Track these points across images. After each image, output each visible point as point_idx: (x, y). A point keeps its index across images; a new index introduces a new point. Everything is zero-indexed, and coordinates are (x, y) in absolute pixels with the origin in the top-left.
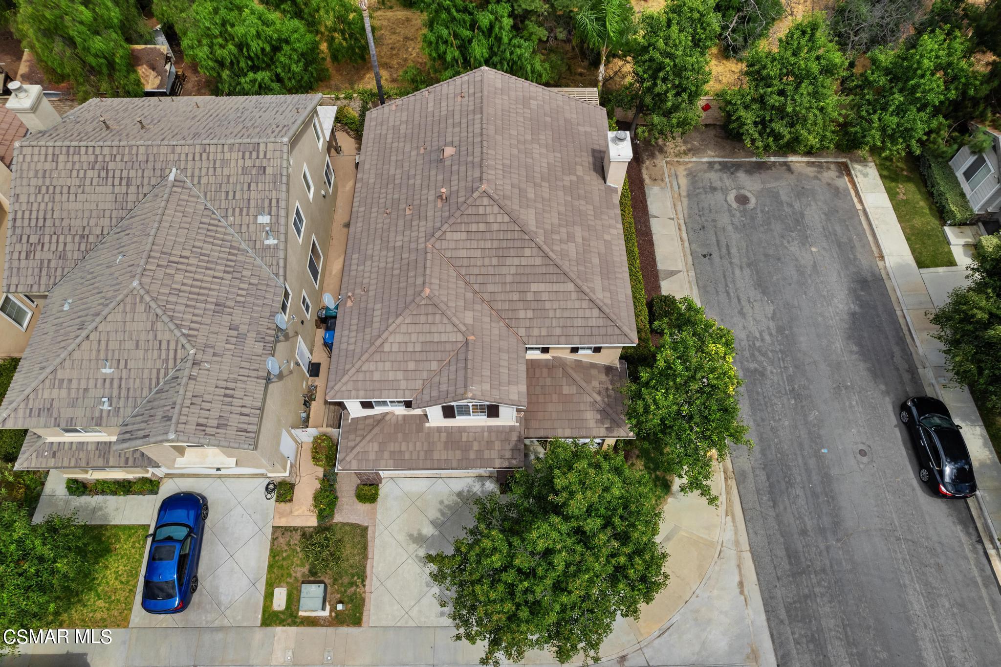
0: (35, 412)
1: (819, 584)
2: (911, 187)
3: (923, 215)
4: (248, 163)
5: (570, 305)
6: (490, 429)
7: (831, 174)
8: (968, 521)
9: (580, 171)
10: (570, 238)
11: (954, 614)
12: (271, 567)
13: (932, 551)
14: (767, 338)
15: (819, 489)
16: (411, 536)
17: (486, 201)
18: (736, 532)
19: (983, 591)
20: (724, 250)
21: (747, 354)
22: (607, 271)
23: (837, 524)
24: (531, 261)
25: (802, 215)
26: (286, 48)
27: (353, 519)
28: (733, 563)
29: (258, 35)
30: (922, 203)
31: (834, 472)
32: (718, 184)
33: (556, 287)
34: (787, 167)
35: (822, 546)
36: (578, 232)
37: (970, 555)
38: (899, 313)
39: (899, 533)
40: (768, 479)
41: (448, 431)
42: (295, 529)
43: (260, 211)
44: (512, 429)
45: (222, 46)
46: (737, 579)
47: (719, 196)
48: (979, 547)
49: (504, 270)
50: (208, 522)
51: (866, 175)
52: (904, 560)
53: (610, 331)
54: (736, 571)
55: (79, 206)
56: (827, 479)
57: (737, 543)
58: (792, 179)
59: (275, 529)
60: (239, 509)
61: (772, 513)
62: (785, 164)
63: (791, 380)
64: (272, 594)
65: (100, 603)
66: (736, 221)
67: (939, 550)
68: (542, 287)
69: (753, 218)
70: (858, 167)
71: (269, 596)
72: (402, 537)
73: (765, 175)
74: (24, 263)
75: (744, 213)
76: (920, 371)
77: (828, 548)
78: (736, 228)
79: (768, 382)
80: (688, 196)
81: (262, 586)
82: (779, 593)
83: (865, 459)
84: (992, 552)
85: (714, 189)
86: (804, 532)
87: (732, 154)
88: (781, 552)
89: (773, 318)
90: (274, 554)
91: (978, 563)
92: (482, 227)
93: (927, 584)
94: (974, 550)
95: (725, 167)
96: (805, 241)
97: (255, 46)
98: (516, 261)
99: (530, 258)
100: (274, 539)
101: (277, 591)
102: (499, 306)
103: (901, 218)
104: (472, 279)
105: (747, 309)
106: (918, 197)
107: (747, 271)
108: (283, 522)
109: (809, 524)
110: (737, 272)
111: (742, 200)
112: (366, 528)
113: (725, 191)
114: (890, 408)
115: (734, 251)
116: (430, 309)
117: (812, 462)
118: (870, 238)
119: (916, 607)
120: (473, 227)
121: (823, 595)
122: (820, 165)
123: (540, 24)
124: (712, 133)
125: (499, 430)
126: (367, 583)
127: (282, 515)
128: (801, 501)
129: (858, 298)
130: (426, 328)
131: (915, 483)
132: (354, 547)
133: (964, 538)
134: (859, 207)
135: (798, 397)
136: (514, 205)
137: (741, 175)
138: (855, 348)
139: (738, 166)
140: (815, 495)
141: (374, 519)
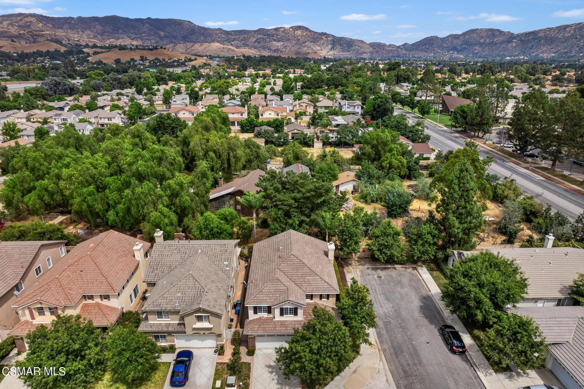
0: (155, 306)
1: (415, 379)
2: (438, 272)
3: (443, 279)
4: (222, 249)
5: (318, 282)
6: (295, 321)
7: (410, 270)
8: (467, 361)
9: (320, 254)
10: (318, 267)
11: (465, 387)
12: (215, 374)
13: (456, 369)
14: (391, 313)
15: (413, 353)
16: (266, 366)
17: (292, 256)
18: (384, 366)
19: (475, 380)
20: (374, 290)
21: (384, 317)
22: (329, 276)
23: (420, 362)
24: (306, 271)
25: (401, 281)
26: (225, 233)
27: (245, 361)
28: (384, 374)
29: (217, 227)
30: (442, 276)
31: (418, 348)
32: (371, 273)
33: (314, 278)
34: (395, 269)
35: (416, 369)
36: (320, 267)
37: (469, 370)
38: (437, 306)
39: (443, 365)
40: (394, 350)
41: (281, 322)
42: (225, 363)
43: (225, 261)
44: (302, 321)
45: (204, 231)
46: (385, 379)
47: (371, 276)
48: (472, 368)
49: (298, 273)
50: (193, 361)
51: (422, 270)
52: (446, 372)
53: (331, 289)
54: (385, 376)
55: (170, 259)
56: (415, 350)
57: (384, 369)
58: (397, 272)
59: (217, 363)
60: (205, 358)
61: (396, 360)
62: (394, 268)
63: (400, 324)
64: (215, 383)
65: (153, 385)
66: (378, 283)
67: (458, 369)
68: (309, 278)
69: (383, 282)
70: (419, 268)
71: (214, 383)
72: (263, 366)
73: (387, 271)
74: (150, 274)
75: (380, 281)
76: (446, 321)
77: (418, 369)
78: (378, 285)
79: (392, 325)
80: (361, 276)
81: (212, 380)
82: (401, 382)
83: (429, 345)
84: (476, 369)
85: (369, 275)
86: (409, 365)
87: (375, 265)
88: (401, 371)
89: (392, 308)
90: (217, 370)
91: (472, 372)
92: (291, 263)
93: (454, 379)
94: (470, 369)
95: (373, 269)
96: (402, 287)
97: (215, 230)
98: (302, 271)
99: (306, 270)
100: (217, 367)
101: (217, 382)
102: (297, 282)
103: (435, 281)
104: (288, 276)
105: (383, 305)
106: (440, 275)
107: (382, 296)
108: (220, 361)
109: (410, 363)
110: (379, 296)
111: (380, 277)
112: (250, 363)
113: (373, 275)
114: (437, 331)
115: (377, 290)
116: (277, 281)
117: (410, 346)
118: (426, 286)
119: (451, 385)
120: (289, 263)
121: (417, 383)
122: (406, 268)
123: (307, 224)
124: (368, 260)
125: (298, 321)
126: (250, 379)
127: (220, 359)
128: (407, 356)
129: (422, 302)
130: (276, 286)
131: (447, 351)
132: (246, 368)
133: (466, 365)
134: (421, 278)
135: (403, 328)
136: (301, 258)
137: (379, 271)
138: (423, 315)
139: (378, 269)
140: (411, 354)
141: (253, 361)
